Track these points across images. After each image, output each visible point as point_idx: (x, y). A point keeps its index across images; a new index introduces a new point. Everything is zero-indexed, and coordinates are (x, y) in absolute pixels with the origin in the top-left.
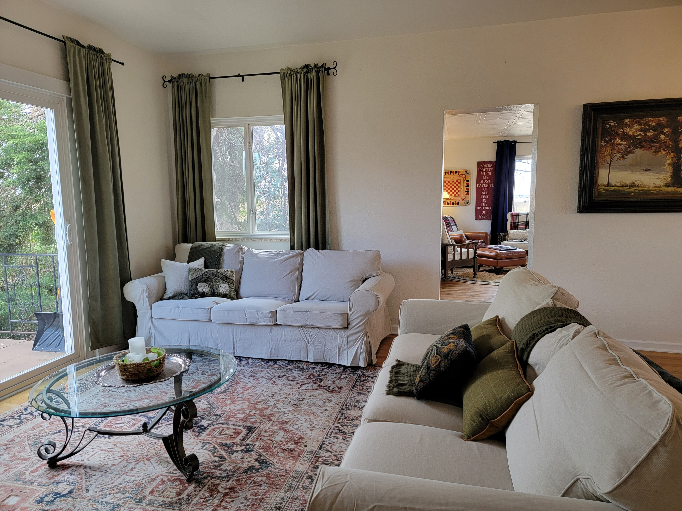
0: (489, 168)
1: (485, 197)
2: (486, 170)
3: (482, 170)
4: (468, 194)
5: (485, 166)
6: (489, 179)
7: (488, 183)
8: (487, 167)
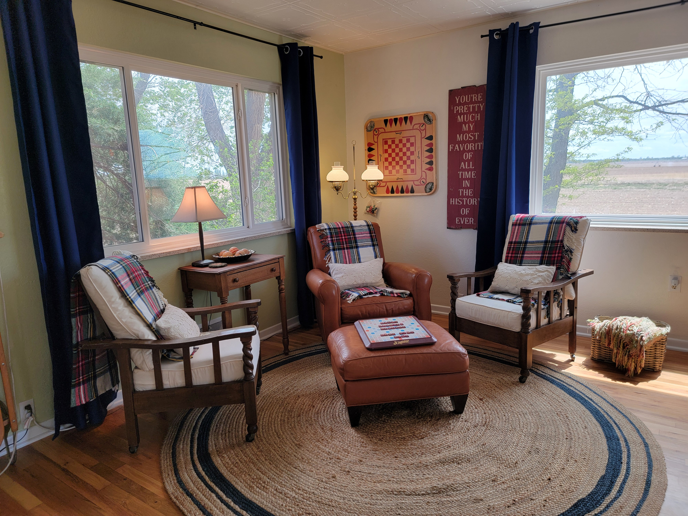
0: (476, 102)
1: (467, 175)
2: (469, 108)
3: (460, 109)
4: (431, 169)
5: (465, 99)
6: (475, 130)
7: (474, 141)
8: (472, 102)
